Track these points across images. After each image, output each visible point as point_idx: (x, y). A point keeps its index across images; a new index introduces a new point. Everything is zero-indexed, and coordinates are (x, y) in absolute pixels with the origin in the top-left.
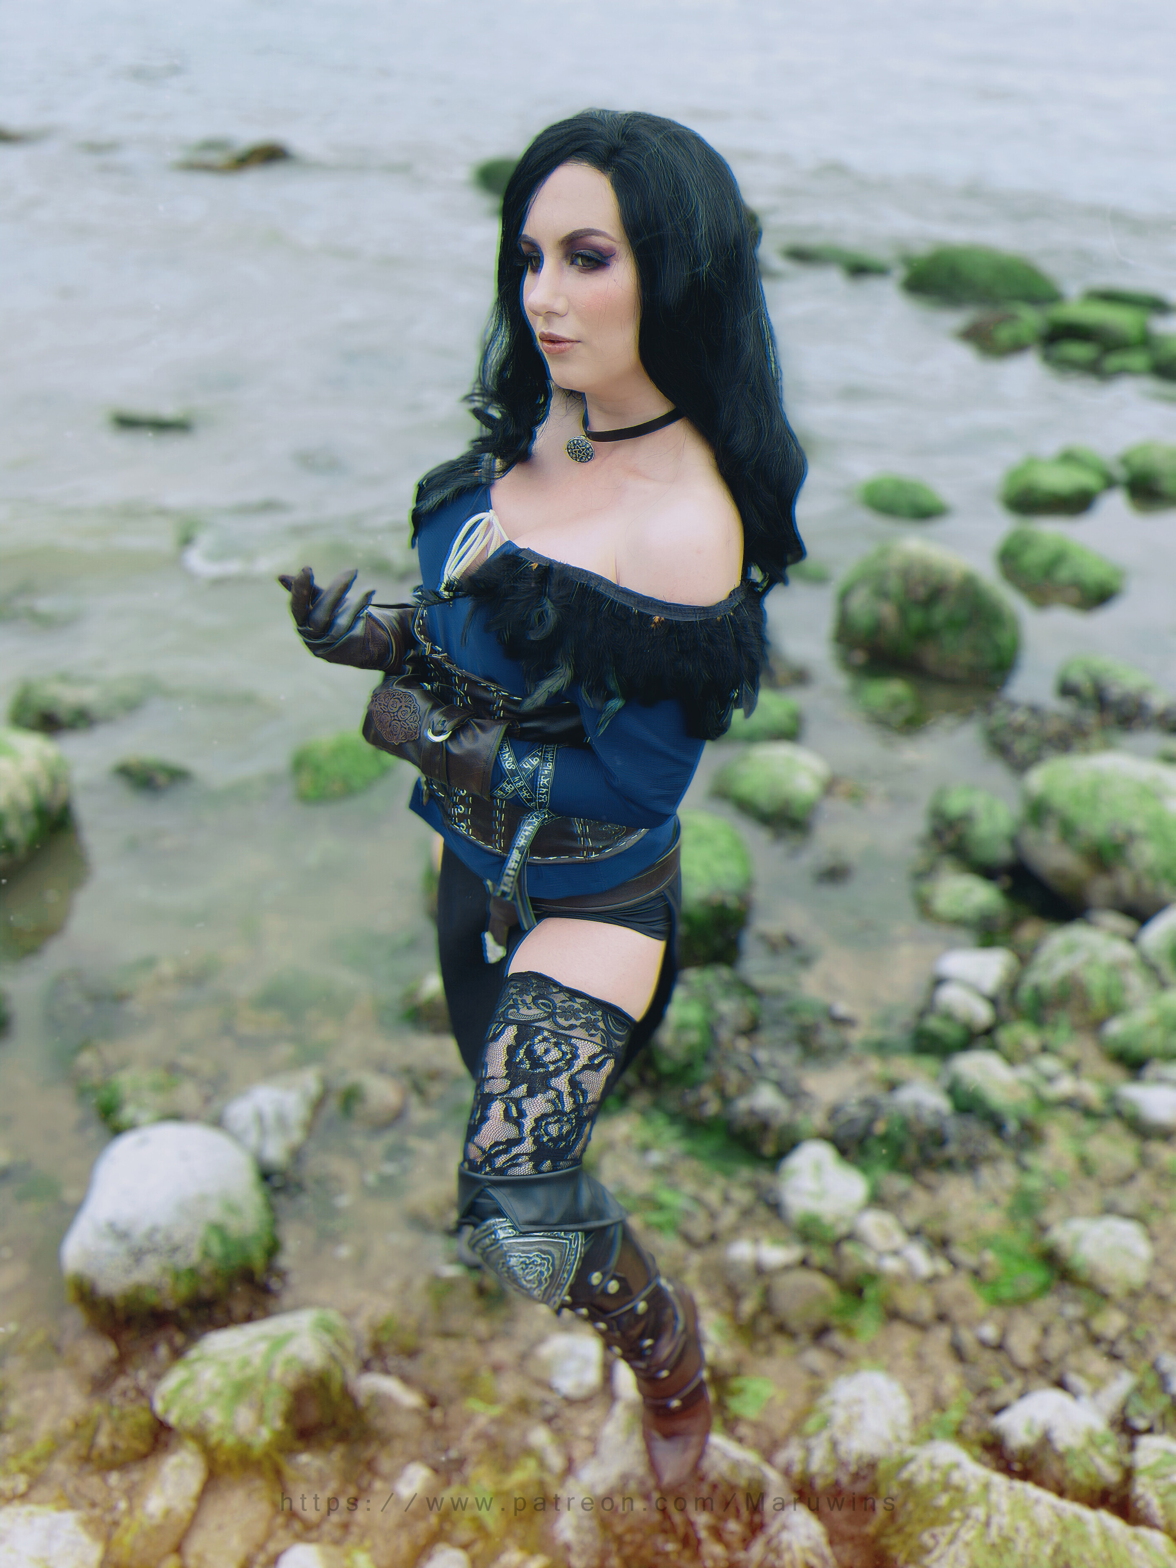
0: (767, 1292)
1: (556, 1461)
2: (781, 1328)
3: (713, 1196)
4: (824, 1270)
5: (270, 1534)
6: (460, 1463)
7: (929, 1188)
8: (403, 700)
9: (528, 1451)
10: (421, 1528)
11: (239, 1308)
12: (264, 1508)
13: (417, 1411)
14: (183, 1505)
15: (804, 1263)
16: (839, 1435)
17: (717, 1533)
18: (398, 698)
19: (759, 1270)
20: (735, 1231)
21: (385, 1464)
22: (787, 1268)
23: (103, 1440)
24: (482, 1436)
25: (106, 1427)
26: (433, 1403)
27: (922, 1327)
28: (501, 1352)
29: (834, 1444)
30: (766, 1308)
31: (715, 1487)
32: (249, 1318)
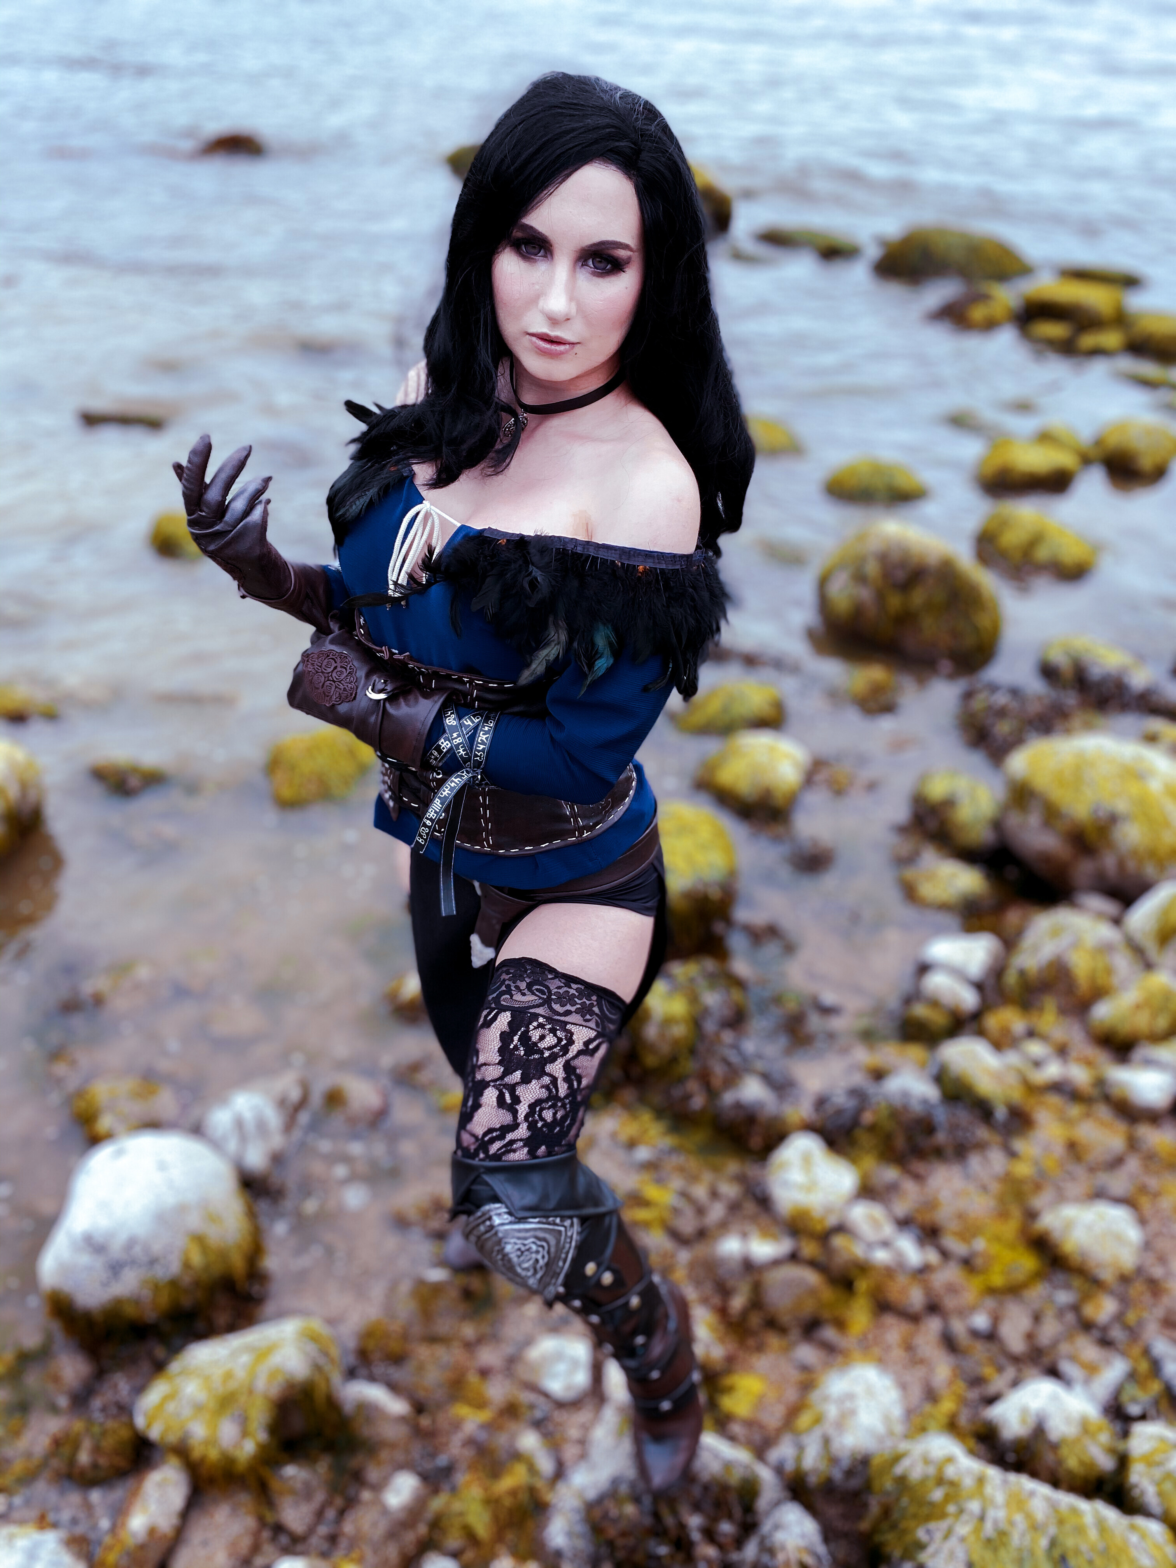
0: (757, 1289)
1: (546, 1465)
2: (773, 1324)
3: (700, 1192)
4: (813, 1264)
5: (256, 1548)
6: (448, 1471)
7: (918, 1178)
8: (338, 660)
9: (517, 1456)
10: (410, 1538)
11: (222, 1319)
12: (250, 1522)
13: (402, 1419)
14: (166, 1523)
15: (794, 1257)
16: (831, 1432)
17: (710, 1535)
18: (332, 659)
19: (748, 1266)
20: (724, 1226)
21: (373, 1474)
22: (776, 1263)
23: (84, 1458)
24: (470, 1442)
25: (86, 1445)
26: (419, 1408)
27: (913, 1318)
28: (488, 1356)
29: (826, 1441)
30: (756, 1303)
31: (706, 1488)
32: (232, 1328)
